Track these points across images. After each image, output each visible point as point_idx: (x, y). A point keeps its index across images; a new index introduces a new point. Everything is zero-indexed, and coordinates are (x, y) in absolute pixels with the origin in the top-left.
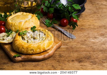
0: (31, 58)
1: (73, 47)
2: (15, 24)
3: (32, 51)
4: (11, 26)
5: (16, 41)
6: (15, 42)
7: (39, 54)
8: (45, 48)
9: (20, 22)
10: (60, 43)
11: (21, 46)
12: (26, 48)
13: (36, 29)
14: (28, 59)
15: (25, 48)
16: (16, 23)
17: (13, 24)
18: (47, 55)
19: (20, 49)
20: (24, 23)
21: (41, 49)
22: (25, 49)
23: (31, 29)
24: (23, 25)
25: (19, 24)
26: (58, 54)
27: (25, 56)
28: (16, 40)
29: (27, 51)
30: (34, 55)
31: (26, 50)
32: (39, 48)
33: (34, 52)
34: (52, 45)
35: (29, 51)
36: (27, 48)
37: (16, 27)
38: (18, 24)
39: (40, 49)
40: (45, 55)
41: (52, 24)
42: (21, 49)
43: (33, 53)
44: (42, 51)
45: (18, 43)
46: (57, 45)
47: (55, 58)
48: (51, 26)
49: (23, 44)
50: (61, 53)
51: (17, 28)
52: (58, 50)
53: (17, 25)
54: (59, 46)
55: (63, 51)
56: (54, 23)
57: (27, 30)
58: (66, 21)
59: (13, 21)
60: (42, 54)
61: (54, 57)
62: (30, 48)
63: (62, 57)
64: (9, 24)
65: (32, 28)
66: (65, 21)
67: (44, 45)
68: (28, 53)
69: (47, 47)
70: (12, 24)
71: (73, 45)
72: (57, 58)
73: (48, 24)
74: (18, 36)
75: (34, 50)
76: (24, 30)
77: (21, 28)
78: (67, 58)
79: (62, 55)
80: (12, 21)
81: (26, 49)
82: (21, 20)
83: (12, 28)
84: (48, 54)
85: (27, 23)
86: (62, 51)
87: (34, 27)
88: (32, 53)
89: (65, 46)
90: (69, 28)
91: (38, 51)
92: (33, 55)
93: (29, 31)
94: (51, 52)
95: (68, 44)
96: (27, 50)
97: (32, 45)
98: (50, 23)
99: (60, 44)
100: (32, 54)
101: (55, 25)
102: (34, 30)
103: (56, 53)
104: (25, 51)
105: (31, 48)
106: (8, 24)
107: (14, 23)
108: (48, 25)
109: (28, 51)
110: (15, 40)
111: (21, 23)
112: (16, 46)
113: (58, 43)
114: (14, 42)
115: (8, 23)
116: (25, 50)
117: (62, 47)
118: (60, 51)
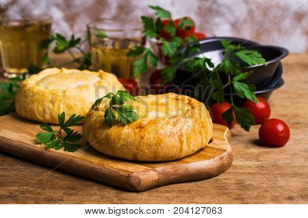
1: (281, 163)
2: (64, 92)
4: (52, 102)
26: (234, 182)
47: (228, 191)
50: (243, 177)
51: (75, 105)
55: (250, 173)
63: (250, 187)
64: (43, 95)
70: (53, 94)
71: (278, 160)
72: (232, 191)
78: (266, 191)
86: (244, 173)
89: (252, 162)
95: (261, 158)
115: (36, 94)
118: (238, 173)
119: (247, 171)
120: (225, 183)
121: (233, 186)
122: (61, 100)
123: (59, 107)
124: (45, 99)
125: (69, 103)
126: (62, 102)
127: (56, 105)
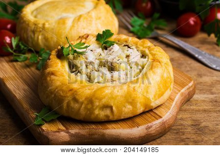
0: (103, 135)
2: (44, 24)
3: (108, 112)
4: (34, 32)
5: (52, 76)
6: (48, 79)
7: (129, 122)
8: (149, 99)
9: (61, 19)
10: (190, 84)
11: (68, 95)
12: (86, 99)
13: (112, 39)
14: (93, 137)
15: (83, 99)
16: (47, 21)
17: (40, 25)
18: (155, 124)
19: (65, 105)
20: (74, 21)
21: (139, 105)
22: (82, 103)
23: (95, 38)
24: (71, 29)
25: (59, 23)
26: (190, 123)
27: (80, 126)
28: (53, 74)
29: (89, 110)
30: (114, 125)
31: (86, 108)
32: (130, 99)
33: (113, 116)
34: (170, 90)
35: (97, 112)
36: (90, 101)
37: (49, 35)
38: (54, 24)
39: (133, 103)
40: (150, 124)
41: (152, 30)
42: (68, 105)
43: (111, 118)
44: (141, 109)
45: (58, 83)
46: (183, 90)
48: (148, 35)
49: (75, 86)
50: (198, 116)
51: (52, 38)
52: (185, 107)
53: (53, 29)
54: (189, 94)
55: (205, 111)
56: (157, 28)
57: (83, 41)
58: (194, 21)
59: (39, 16)
60: (138, 120)
61: (177, 133)
62: (100, 100)
64: (28, 25)
65: (99, 37)
66: (192, 21)
67: (147, 92)
68: (93, 117)
69: (155, 97)
70: (35, 25)
72: (189, 136)
73: (138, 31)
74: (58, 61)
75: (114, 108)
76: (75, 43)
77: (63, 36)
79: (206, 127)
80: (35, 17)
81: (86, 102)
82: (64, 15)
83: (36, 39)
84: (160, 121)
85: (82, 23)
86: (199, 111)
87: (107, 33)
88: (107, 116)
89: (206, 96)
90: (203, 42)
91: (128, 110)
92: (109, 126)
93: (93, 44)
94: (167, 115)
96: (89, 106)
97: (107, 91)
98: (144, 27)
99: (191, 89)
100: (106, 119)
101: (160, 32)
102: (105, 43)
103: (182, 119)
104: (83, 111)
105: (104, 101)
106: (24, 24)
107: (41, 21)
108: (139, 34)
109: (94, 110)
110: (49, 73)
111: (64, 23)
112: (52, 93)
113: (185, 86)
114: (46, 79)
115: (24, 22)
116: (83, 106)
117: (195, 97)
118: (193, 110)
119: (201, 108)
120: (182, 125)
121: (189, 129)
122: (40, 31)
123: (38, 38)
124: (29, 28)
125: (46, 35)
126: (41, 33)
127: (36, 35)
